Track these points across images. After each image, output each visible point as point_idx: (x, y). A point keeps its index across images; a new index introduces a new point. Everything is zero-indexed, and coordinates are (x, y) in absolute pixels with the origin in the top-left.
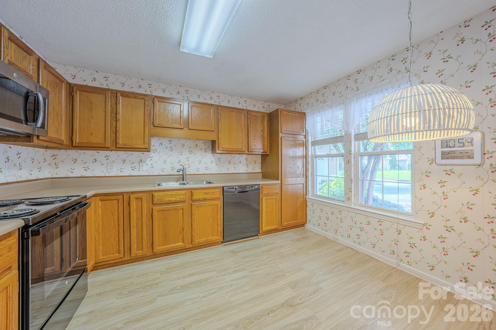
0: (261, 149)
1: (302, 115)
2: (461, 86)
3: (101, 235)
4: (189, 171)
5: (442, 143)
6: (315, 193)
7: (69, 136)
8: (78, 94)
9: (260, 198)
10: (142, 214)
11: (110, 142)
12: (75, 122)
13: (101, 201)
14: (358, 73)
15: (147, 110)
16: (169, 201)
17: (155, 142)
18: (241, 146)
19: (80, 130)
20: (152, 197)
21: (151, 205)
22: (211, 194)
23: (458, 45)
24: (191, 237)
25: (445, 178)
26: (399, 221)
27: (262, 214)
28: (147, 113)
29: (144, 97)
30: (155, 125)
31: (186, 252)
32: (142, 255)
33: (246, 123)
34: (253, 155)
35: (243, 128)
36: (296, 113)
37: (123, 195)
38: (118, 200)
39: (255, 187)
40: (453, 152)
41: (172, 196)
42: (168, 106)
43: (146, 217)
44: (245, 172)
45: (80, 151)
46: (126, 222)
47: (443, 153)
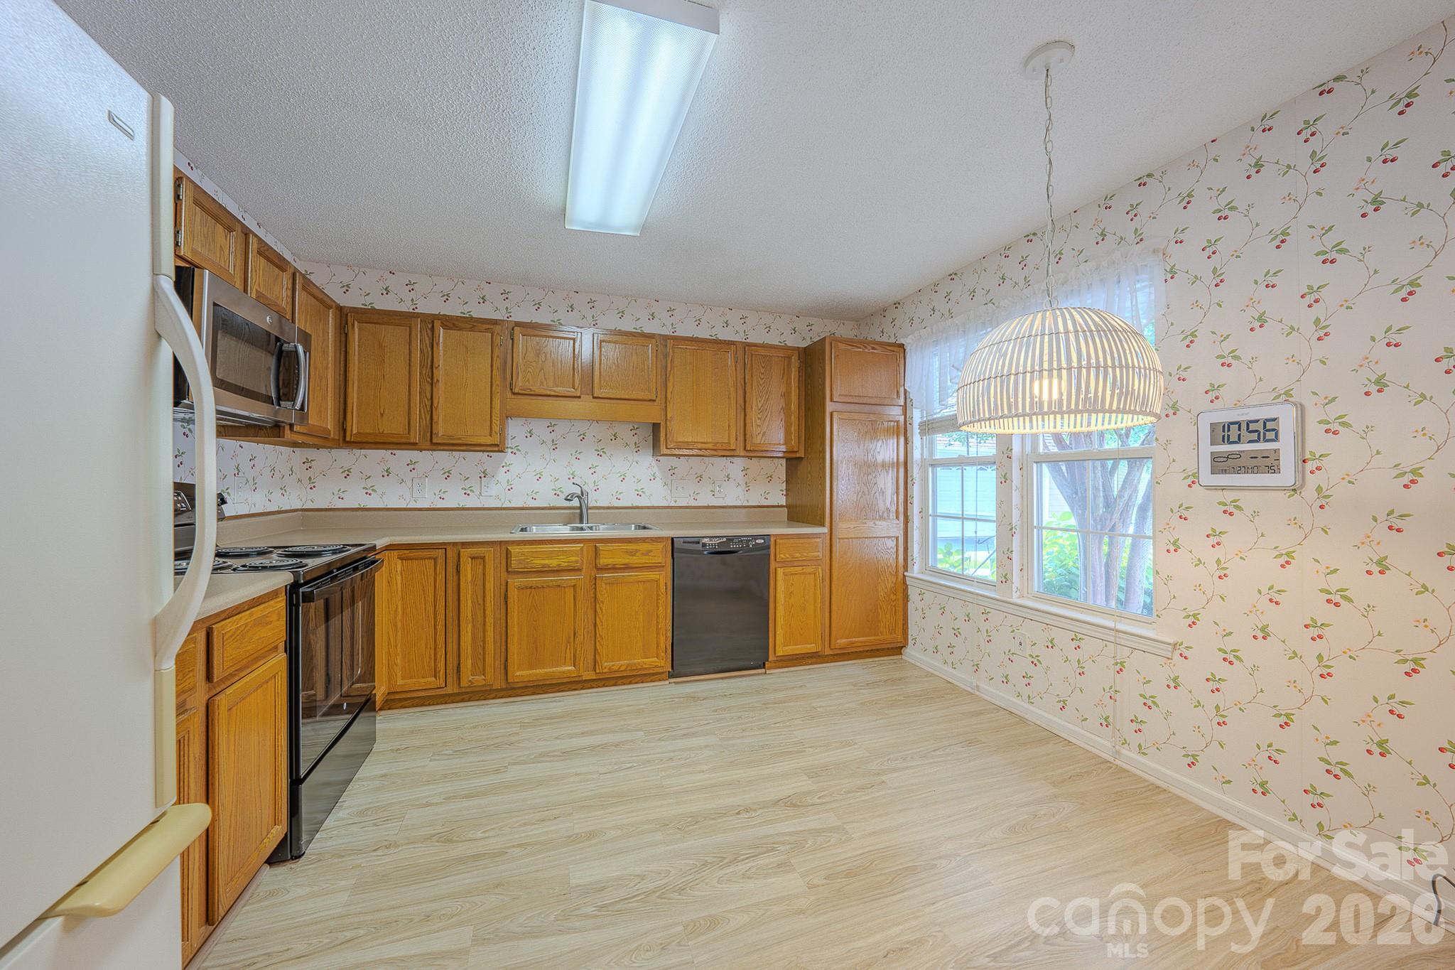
0: (780, 444)
1: (894, 351)
2: (1256, 282)
3: (399, 634)
4: (595, 499)
5: (1212, 431)
6: (930, 565)
7: (339, 420)
8: (356, 330)
9: (771, 570)
10: (484, 592)
11: (420, 431)
12: (350, 390)
13: (402, 560)
14: (1028, 241)
15: (498, 357)
16: (544, 566)
17: (515, 429)
18: (727, 435)
19: (359, 406)
20: (505, 555)
21: (504, 575)
22: (643, 554)
23: (1248, 177)
24: (593, 653)
25: (1223, 523)
26: (1120, 638)
27: (775, 612)
28: (497, 363)
29: (492, 327)
30: (516, 391)
31: (582, 689)
32: (483, 686)
33: (740, 377)
34: (763, 460)
35: (732, 389)
36: (876, 347)
37: (446, 549)
38: (435, 559)
39: (757, 541)
40: (1236, 456)
41: (551, 555)
42: (544, 346)
43: (492, 600)
44: (740, 504)
45: (357, 452)
46: (451, 609)
47: (1215, 458)
